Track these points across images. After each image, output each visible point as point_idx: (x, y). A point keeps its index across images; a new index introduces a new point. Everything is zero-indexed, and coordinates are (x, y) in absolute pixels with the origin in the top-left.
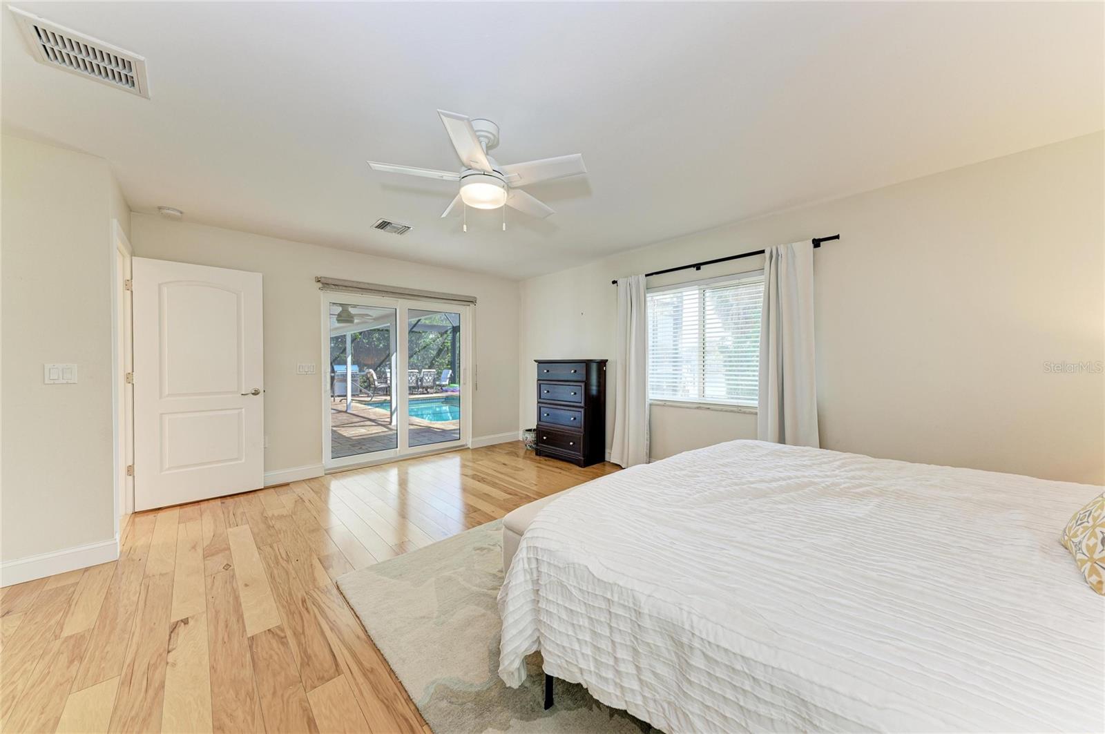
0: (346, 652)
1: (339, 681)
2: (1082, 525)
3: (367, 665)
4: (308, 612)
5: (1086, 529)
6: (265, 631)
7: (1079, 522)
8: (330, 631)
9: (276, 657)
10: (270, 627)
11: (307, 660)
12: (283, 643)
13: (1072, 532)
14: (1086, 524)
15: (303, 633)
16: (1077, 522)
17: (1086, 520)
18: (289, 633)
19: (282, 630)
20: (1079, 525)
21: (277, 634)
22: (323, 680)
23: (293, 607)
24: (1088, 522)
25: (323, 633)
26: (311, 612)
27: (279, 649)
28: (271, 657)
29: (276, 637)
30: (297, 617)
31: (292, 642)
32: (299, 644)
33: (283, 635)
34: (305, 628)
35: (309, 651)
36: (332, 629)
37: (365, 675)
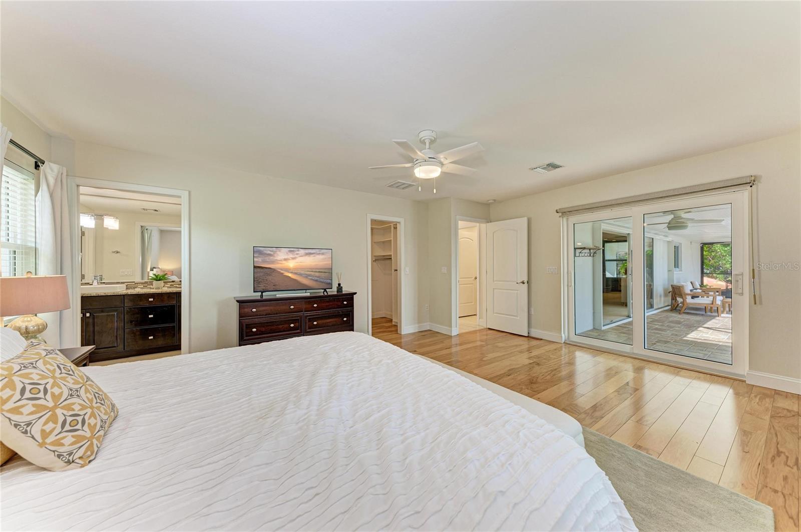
2: (94, 398)
5: (91, 401)
7: (97, 395)
13: (89, 388)
14: (95, 401)
16: (96, 393)
17: (98, 401)
20: (94, 394)
24: (97, 403)
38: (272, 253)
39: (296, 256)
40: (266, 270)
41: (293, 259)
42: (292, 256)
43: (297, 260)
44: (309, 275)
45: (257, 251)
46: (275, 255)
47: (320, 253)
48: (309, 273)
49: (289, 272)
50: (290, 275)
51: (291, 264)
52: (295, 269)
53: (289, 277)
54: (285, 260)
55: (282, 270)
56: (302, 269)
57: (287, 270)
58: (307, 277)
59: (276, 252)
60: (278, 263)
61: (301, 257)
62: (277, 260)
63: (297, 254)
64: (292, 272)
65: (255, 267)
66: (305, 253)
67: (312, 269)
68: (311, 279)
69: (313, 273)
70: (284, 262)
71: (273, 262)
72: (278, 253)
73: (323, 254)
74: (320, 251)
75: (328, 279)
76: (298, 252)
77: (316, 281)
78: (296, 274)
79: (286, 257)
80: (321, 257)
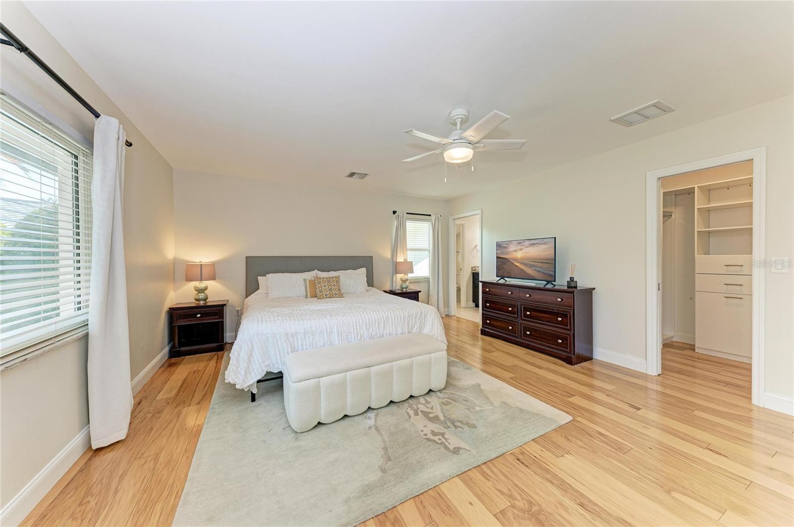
38: (506, 246)
39: (523, 247)
40: (503, 260)
41: (521, 250)
42: (519, 247)
43: (524, 250)
44: (533, 266)
45: (499, 245)
46: (509, 247)
47: (542, 243)
48: (532, 263)
49: (518, 262)
50: (518, 265)
51: (519, 255)
52: (522, 259)
53: (518, 266)
54: (515, 251)
55: (512, 260)
56: (529, 259)
57: (516, 260)
58: (531, 267)
59: (509, 244)
60: (511, 254)
61: (527, 248)
62: (509, 251)
63: (524, 245)
64: (519, 262)
65: (497, 257)
66: (530, 244)
67: (535, 260)
68: (535, 269)
69: (536, 264)
70: (514, 253)
71: (507, 253)
72: (510, 245)
73: (545, 243)
74: (542, 241)
75: (550, 271)
76: (524, 244)
77: (539, 271)
78: (522, 263)
79: (515, 249)
80: (544, 247)
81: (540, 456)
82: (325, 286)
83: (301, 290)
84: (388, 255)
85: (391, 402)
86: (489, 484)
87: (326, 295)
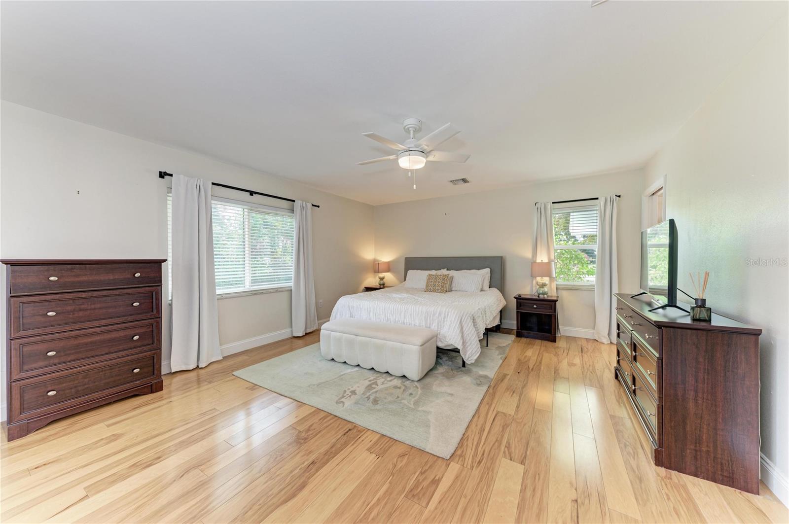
0: (489, 416)
1: (501, 409)
3: (487, 407)
4: (484, 451)
6: (513, 461)
8: (486, 430)
9: (516, 439)
10: (509, 461)
11: (505, 427)
12: (509, 444)
15: (497, 440)
18: (503, 447)
19: (504, 452)
21: (509, 453)
22: (505, 414)
23: (489, 464)
25: (489, 432)
26: (483, 450)
27: (512, 443)
28: (518, 441)
29: (510, 451)
30: (492, 454)
31: (504, 443)
32: (502, 436)
33: (506, 449)
34: (494, 442)
35: (501, 429)
36: (484, 430)
37: (491, 404)
81: (363, 441)
82: (439, 282)
83: (423, 284)
84: (529, 254)
85: (373, 369)
86: (317, 420)
87: (430, 289)
